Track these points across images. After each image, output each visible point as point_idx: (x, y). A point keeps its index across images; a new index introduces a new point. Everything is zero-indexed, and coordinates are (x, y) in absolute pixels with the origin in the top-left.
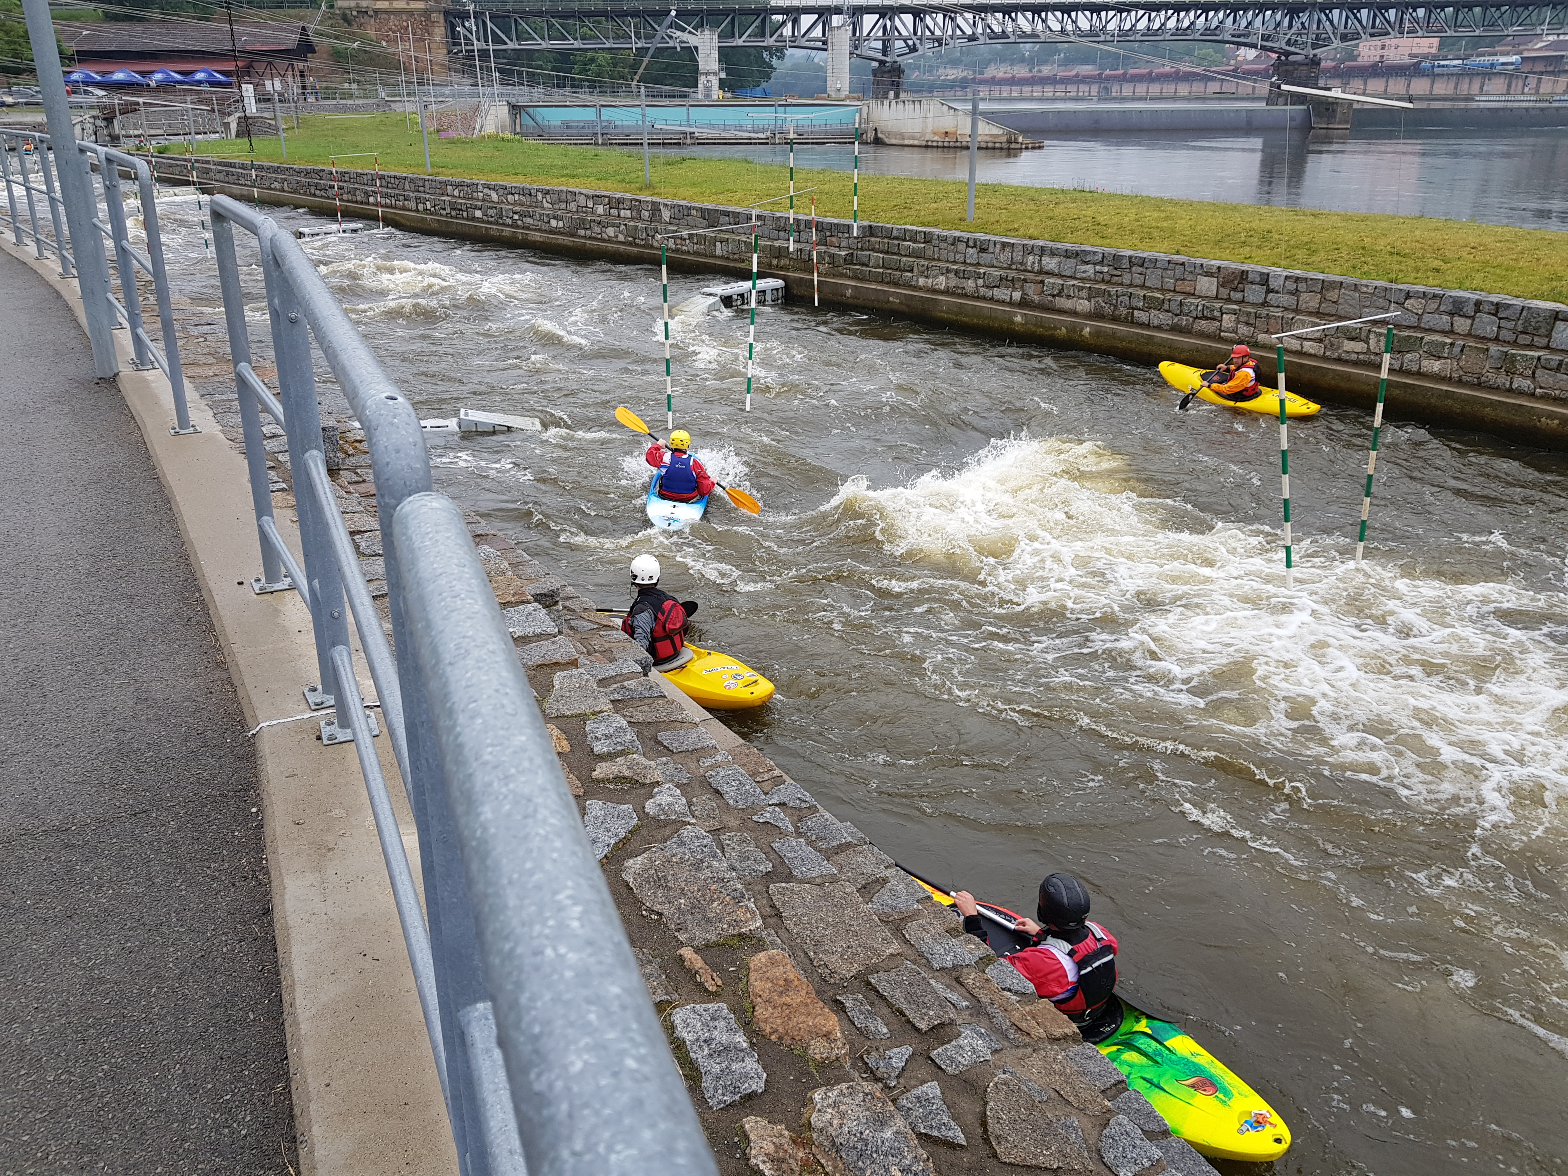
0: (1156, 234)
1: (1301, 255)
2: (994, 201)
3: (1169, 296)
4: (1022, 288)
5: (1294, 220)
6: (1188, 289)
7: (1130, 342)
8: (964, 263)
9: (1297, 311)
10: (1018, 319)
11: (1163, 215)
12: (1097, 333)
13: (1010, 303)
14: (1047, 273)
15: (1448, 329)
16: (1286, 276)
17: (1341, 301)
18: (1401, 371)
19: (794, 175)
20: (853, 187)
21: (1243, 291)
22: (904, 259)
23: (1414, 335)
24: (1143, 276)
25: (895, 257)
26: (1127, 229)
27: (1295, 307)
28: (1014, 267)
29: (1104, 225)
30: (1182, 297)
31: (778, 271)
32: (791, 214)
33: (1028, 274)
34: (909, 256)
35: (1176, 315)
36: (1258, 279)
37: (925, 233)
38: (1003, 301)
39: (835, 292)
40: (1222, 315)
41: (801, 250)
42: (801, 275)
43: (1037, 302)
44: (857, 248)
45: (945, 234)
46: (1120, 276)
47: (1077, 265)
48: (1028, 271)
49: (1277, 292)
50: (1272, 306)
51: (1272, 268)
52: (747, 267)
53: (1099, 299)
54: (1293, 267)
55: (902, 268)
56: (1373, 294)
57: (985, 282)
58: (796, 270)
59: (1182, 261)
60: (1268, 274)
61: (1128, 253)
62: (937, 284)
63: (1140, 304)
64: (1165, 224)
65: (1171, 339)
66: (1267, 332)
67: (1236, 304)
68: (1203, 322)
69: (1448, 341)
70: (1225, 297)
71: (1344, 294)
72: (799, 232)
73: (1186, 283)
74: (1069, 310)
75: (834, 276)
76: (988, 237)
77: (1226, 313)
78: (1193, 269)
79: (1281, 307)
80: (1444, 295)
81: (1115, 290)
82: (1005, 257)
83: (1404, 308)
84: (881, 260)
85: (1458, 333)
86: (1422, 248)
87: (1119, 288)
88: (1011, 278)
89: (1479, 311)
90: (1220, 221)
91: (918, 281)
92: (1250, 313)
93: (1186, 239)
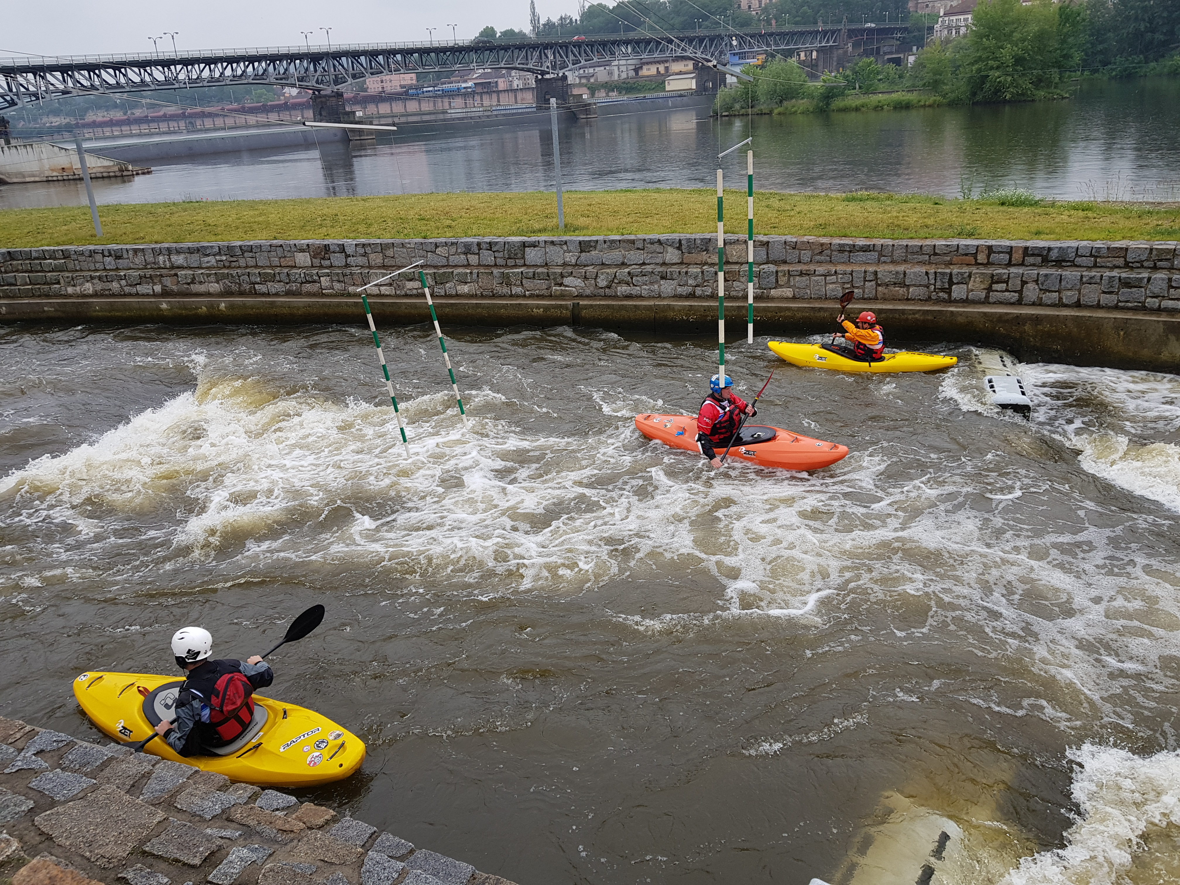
0: (255, 226)
1: (362, 228)
2: (117, 218)
3: (278, 270)
4: (161, 282)
5: (352, 205)
6: (290, 264)
7: (258, 309)
8: (105, 269)
9: (370, 267)
10: (164, 306)
11: (256, 213)
12: (231, 306)
13: (155, 295)
14: (178, 267)
15: (466, 263)
16: (356, 245)
17: (396, 256)
18: (447, 296)
21: (329, 259)
22: (49, 274)
23: (447, 271)
24: (254, 259)
25: (40, 274)
26: (232, 226)
27: (368, 265)
28: (149, 267)
29: (214, 226)
30: (288, 270)
33: (162, 270)
34: (53, 271)
35: (287, 283)
36: (338, 249)
37: (62, 250)
38: (148, 295)
40: (320, 278)
43: (176, 291)
44: (1, 272)
45: (81, 249)
46: (237, 261)
47: (200, 258)
48: (163, 268)
49: (353, 256)
50: (352, 266)
51: (344, 240)
53: (225, 280)
54: (358, 237)
55: (48, 282)
56: (415, 248)
57: (127, 282)
59: (280, 244)
60: (343, 245)
61: (237, 243)
62: (85, 290)
63: (258, 280)
64: (260, 219)
65: (288, 301)
66: (354, 285)
67: (327, 269)
68: (308, 285)
69: (468, 271)
70: (318, 265)
71: (397, 250)
73: (287, 259)
74: (204, 293)
76: (120, 247)
77: (322, 276)
78: (289, 248)
79: (359, 266)
80: (457, 242)
81: (236, 272)
82: (139, 260)
83: (436, 254)
84: (27, 279)
85: (473, 265)
86: (437, 214)
87: (239, 270)
88: (149, 276)
89: (481, 249)
90: (300, 211)
91: (66, 291)
92: (338, 273)
93: (279, 227)
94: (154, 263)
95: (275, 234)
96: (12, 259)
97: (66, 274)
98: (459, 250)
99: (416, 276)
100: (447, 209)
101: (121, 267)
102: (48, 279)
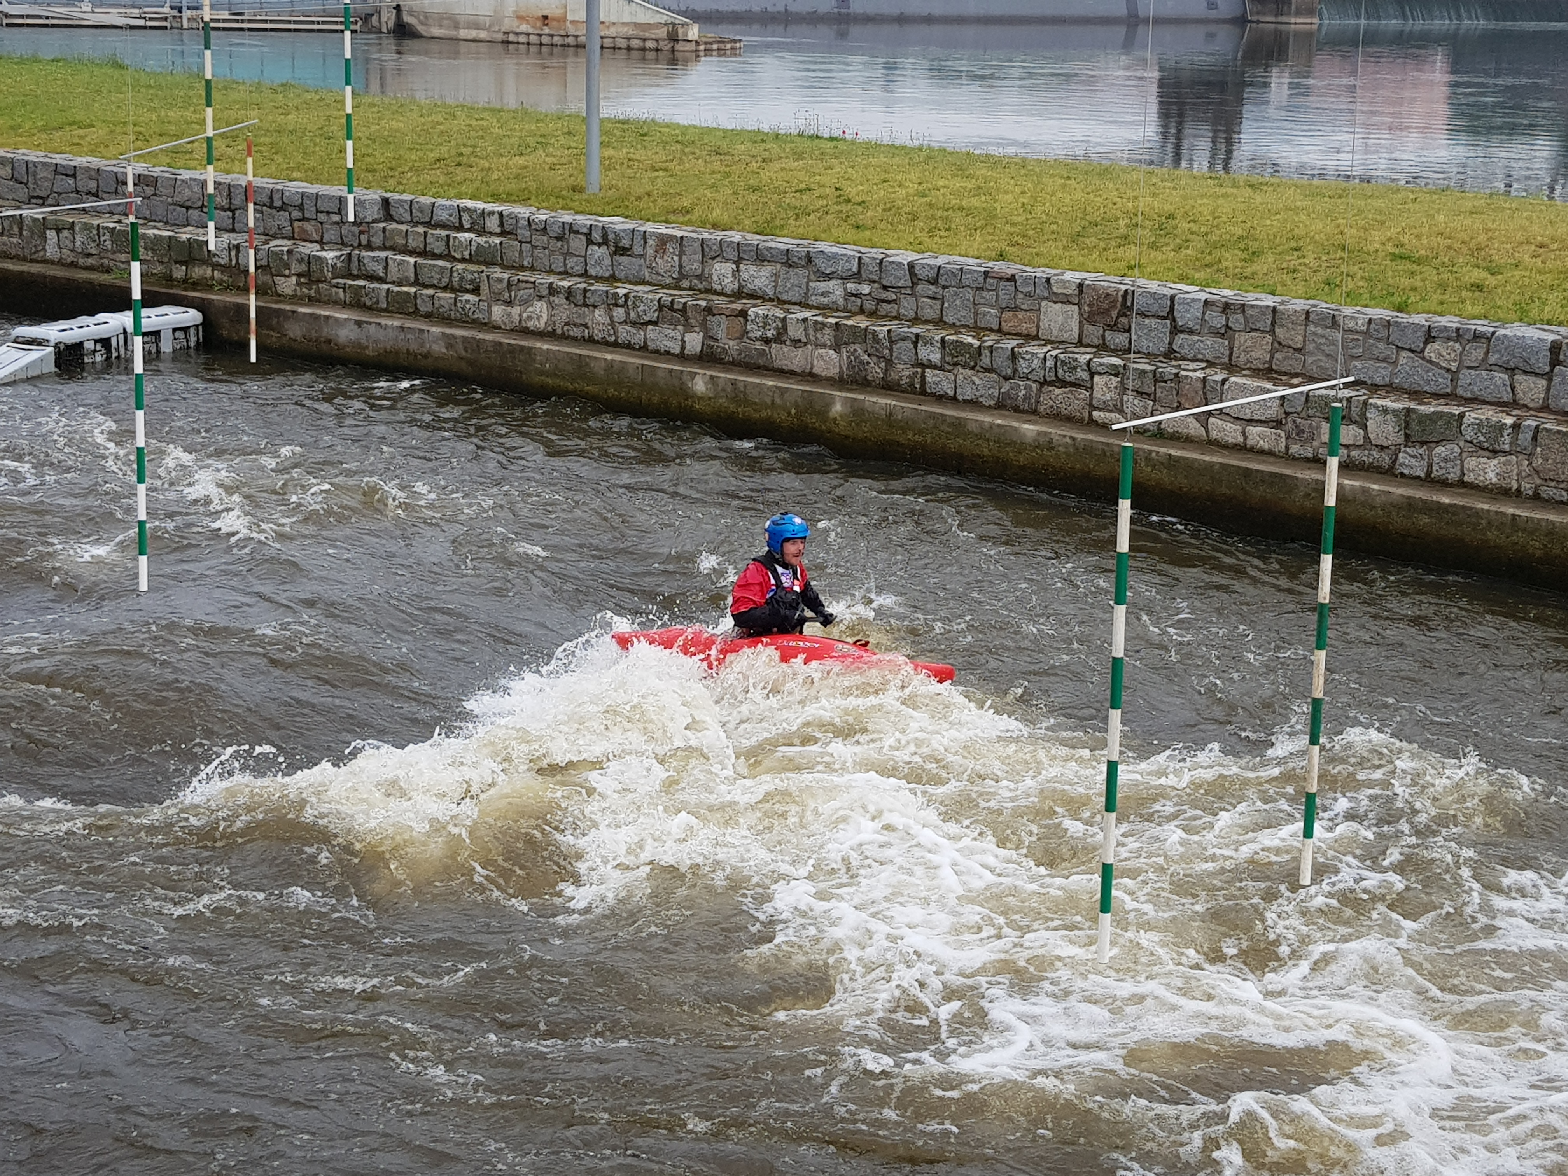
0: (958, 219)
1: (1231, 259)
2: (640, 154)
3: (990, 340)
4: (704, 326)
5: (1216, 196)
6: (1024, 328)
8: (585, 275)
9: (1232, 368)
10: (700, 387)
11: (969, 184)
12: (857, 415)
13: (682, 357)
14: (752, 296)
15: (1507, 397)
16: (1206, 301)
17: (1310, 347)
18: (1429, 480)
19: (215, 94)
20: (344, 121)
21: (1129, 330)
22: (460, 266)
23: (1446, 409)
24: (939, 303)
25: (440, 263)
26: (902, 212)
27: (1227, 360)
28: (685, 283)
29: (859, 204)
30: (1015, 343)
31: (186, 290)
32: (210, 175)
33: (715, 297)
34: (470, 261)
35: (1006, 378)
36: (1155, 307)
37: (501, 214)
38: (668, 353)
39: (314, 335)
40: (1092, 378)
41: (237, 247)
42: (239, 300)
43: (735, 353)
44: (360, 244)
45: (544, 217)
46: (894, 301)
47: (809, 280)
48: (716, 293)
49: (1191, 332)
50: (1184, 359)
51: (1179, 286)
52: (118, 283)
53: (857, 346)
54: (1217, 284)
55: (456, 285)
56: (1366, 333)
57: (628, 314)
58: (226, 288)
59: (1010, 272)
60: (1172, 298)
61: (906, 257)
62: (530, 318)
63: (936, 357)
64: (975, 202)
65: (999, 425)
66: (1179, 408)
67: (1117, 356)
68: (1058, 391)
69: (1509, 421)
70: (1096, 342)
71: (1315, 334)
72: (233, 211)
73: (1021, 315)
74: (798, 370)
75: (311, 301)
76: (630, 225)
77: (1100, 374)
78: (1031, 288)
79: (1201, 361)
80: (1494, 333)
81: (886, 329)
82: (667, 264)
83: (1423, 358)
84: (412, 270)
85: (1525, 406)
86: (1449, 247)
87: (894, 326)
88: (680, 307)
89: (1560, 363)
90: (1079, 195)
91: (490, 312)
92: (1144, 372)
93: (1016, 230)
94: (699, 277)
95: (1003, 246)
96: (389, 218)
97: (497, 273)
98: (1493, 359)
99: (1355, 410)
100: (1482, 238)
101: (622, 275)
102: (456, 279)
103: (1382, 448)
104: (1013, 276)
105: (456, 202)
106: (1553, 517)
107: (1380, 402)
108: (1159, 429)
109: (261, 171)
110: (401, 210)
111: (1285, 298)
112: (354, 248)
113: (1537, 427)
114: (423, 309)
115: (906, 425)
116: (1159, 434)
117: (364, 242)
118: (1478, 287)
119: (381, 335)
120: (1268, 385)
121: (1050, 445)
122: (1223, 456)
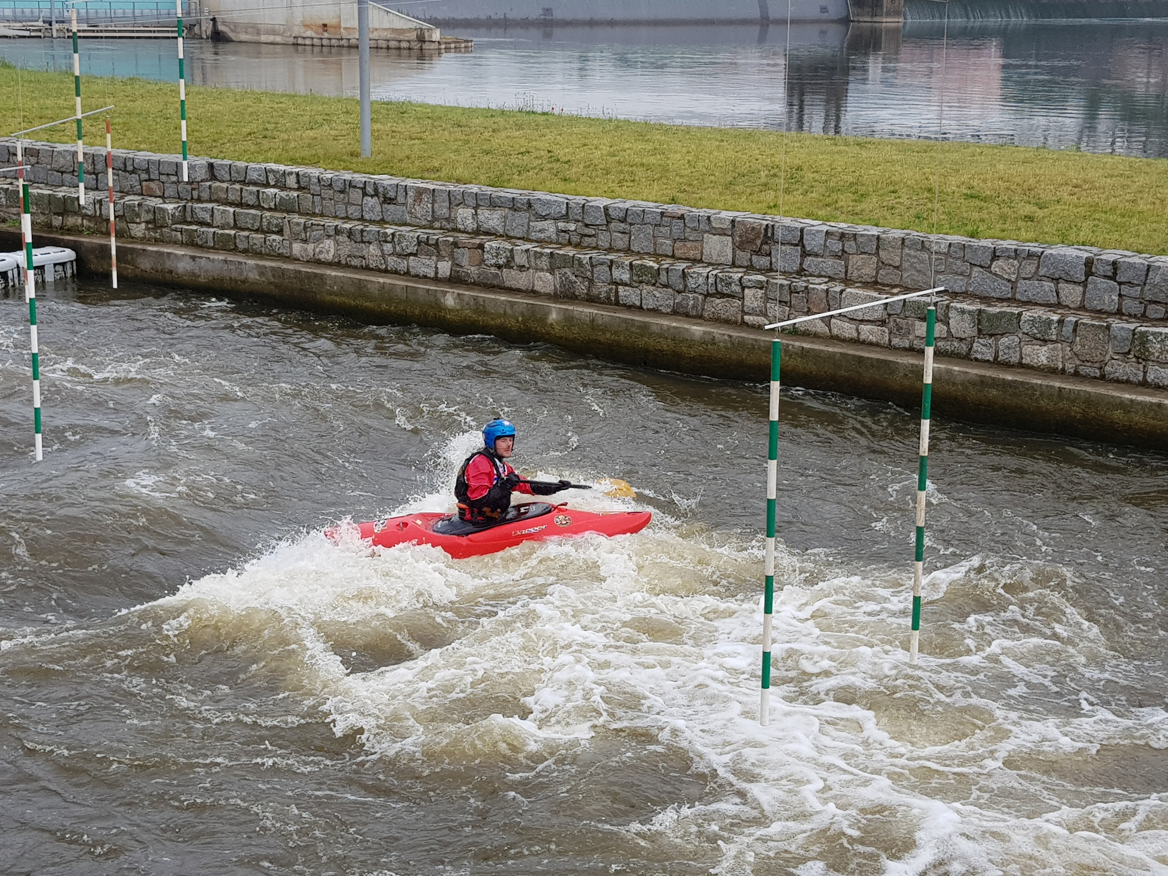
0: (640, 173)
1: (845, 200)
2: (401, 127)
3: (666, 264)
4: (452, 256)
5: (833, 153)
6: (692, 254)
8: (362, 219)
9: (847, 281)
10: (450, 302)
11: (649, 147)
12: (568, 321)
13: (436, 280)
14: (487, 233)
15: (1053, 300)
16: (827, 233)
17: (906, 265)
18: (997, 363)
19: (82, 88)
20: (178, 105)
21: (770, 255)
22: (268, 214)
23: (1008, 310)
24: (627, 236)
25: (253, 211)
26: (598, 168)
27: (843, 276)
28: (437, 224)
29: (566, 163)
30: (684, 265)
31: (62, 234)
32: (80, 147)
33: (459, 235)
34: (275, 209)
35: (679, 292)
36: (789, 237)
37: (297, 174)
38: (425, 277)
39: (160, 268)
40: (743, 290)
41: (100, 202)
42: (103, 242)
43: (476, 277)
44: (192, 198)
45: (330, 176)
46: (594, 236)
47: (530, 221)
48: (459, 231)
49: (816, 255)
50: (811, 275)
51: (807, 221)
52: (11, 230)
53: (566, 270)
54: (835, 219)
55: (264, 227)
56: (947, 254)
57: (395, 248)
58: (93, 233)
59: (680, 212)
60: (802, 230)
61: (602, 202)
62: (321, 252)
63: (626, 277)
64: (652, 160)
65: (674, 327)
66: (809, 313)
67: (762, 274)
68: (718, 301)
69: (1055, 318)
70: (746, 264)
71: (909, 255)
72: (97, 175)
73: (689, 244)
74: (524, 288)
75: (157, 241)
76: (395, 181)
77: (749, 288)
78: (696, 224)
79: (825, 277)
80: (1042, 253)
81: (588, 256)
82: (423, 210)
83: (991, 272)
84: (232, 217)
85: (1067, 306)
86: (1008, 189)
87: (594, 254)
88: (434, 242)
89: (1092, 274)
90: (730, 154)
91: (291, 247)
92: (782, 285)
93: (684, 180)
94: (447, 219)
95: (675, 193)
96: (213, 177)
97: (296, 218)
98: (1042, 271)
99: (940, 312)
100: (1032, 181)
101: (389, 219)
102: (265, 223)
103: (961, 339)
104: (683, 215)
105: (263, 165)
106: (1089, 389)
107: (959, 305)
108: (794, 328)
109: (117, 144)
110: (223, 172)
111: (886, 229)
112: (188, 201)
113: (1076, 322)
114: (241, 246)
115: (604, 329)
116: (794, 332)
117: (195, 196)
118: (1030, 218)
119: (209, 266)
120: (875, 294)
121: (714, 342)
122: (843, 347)
